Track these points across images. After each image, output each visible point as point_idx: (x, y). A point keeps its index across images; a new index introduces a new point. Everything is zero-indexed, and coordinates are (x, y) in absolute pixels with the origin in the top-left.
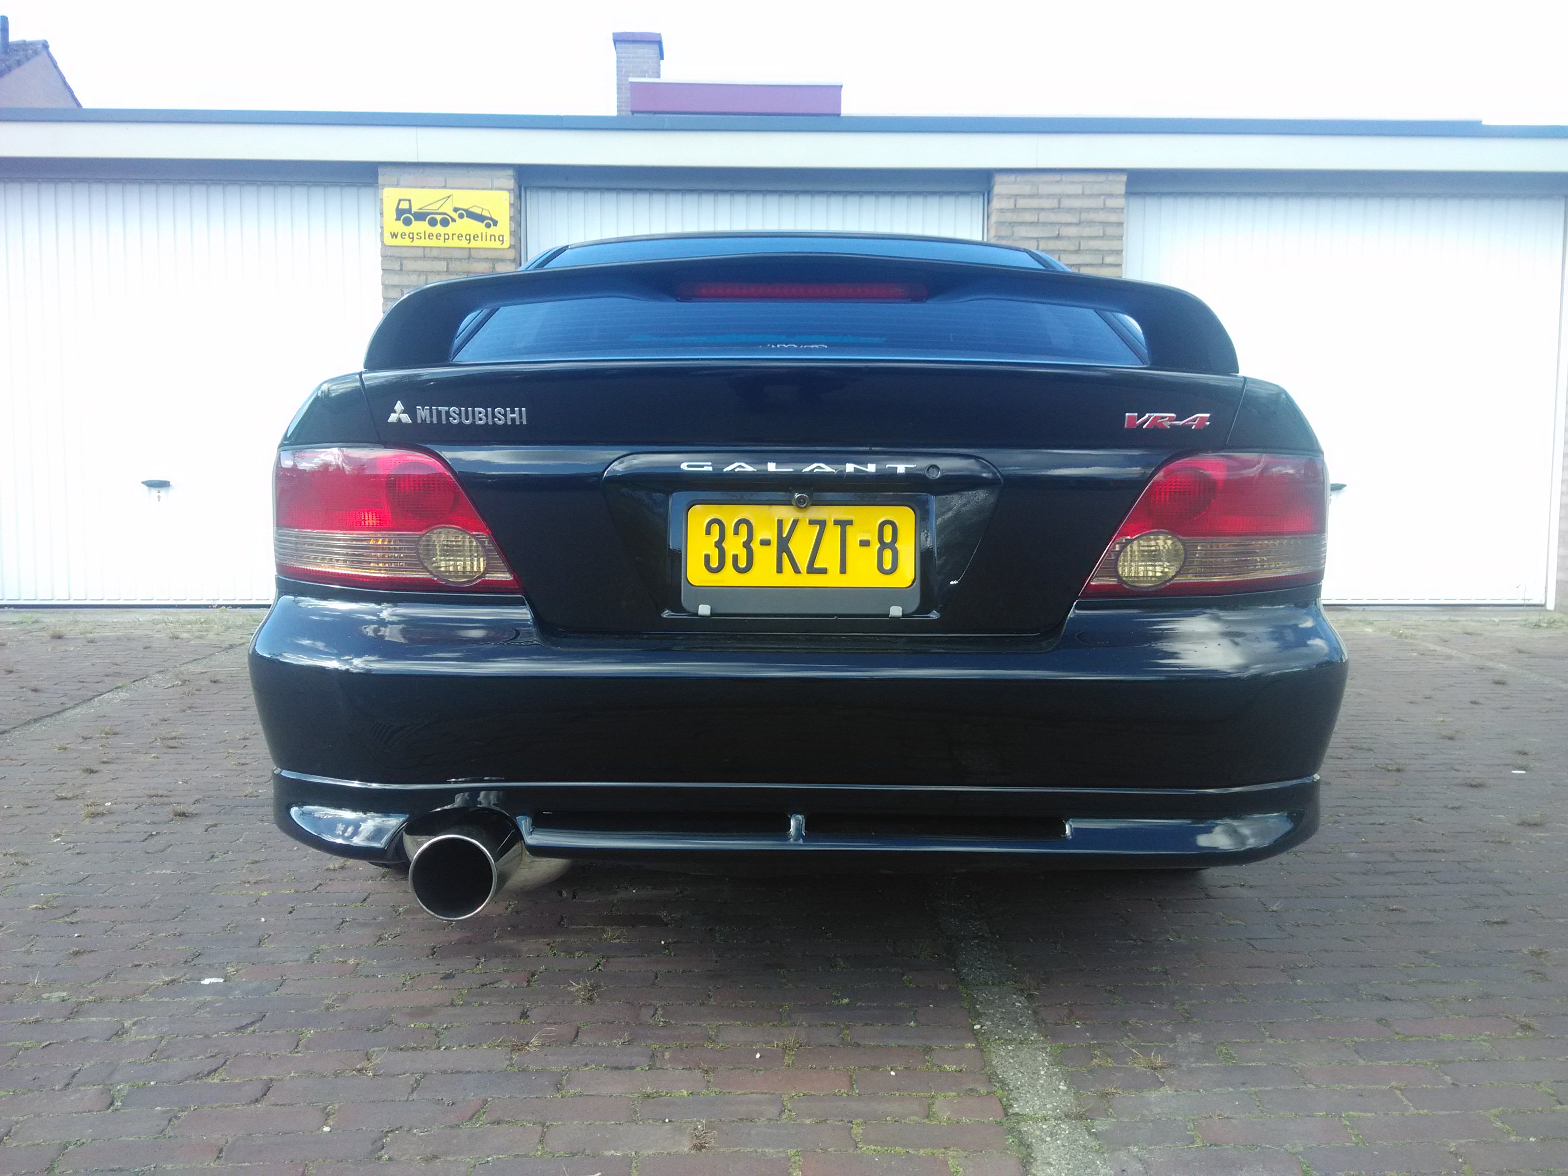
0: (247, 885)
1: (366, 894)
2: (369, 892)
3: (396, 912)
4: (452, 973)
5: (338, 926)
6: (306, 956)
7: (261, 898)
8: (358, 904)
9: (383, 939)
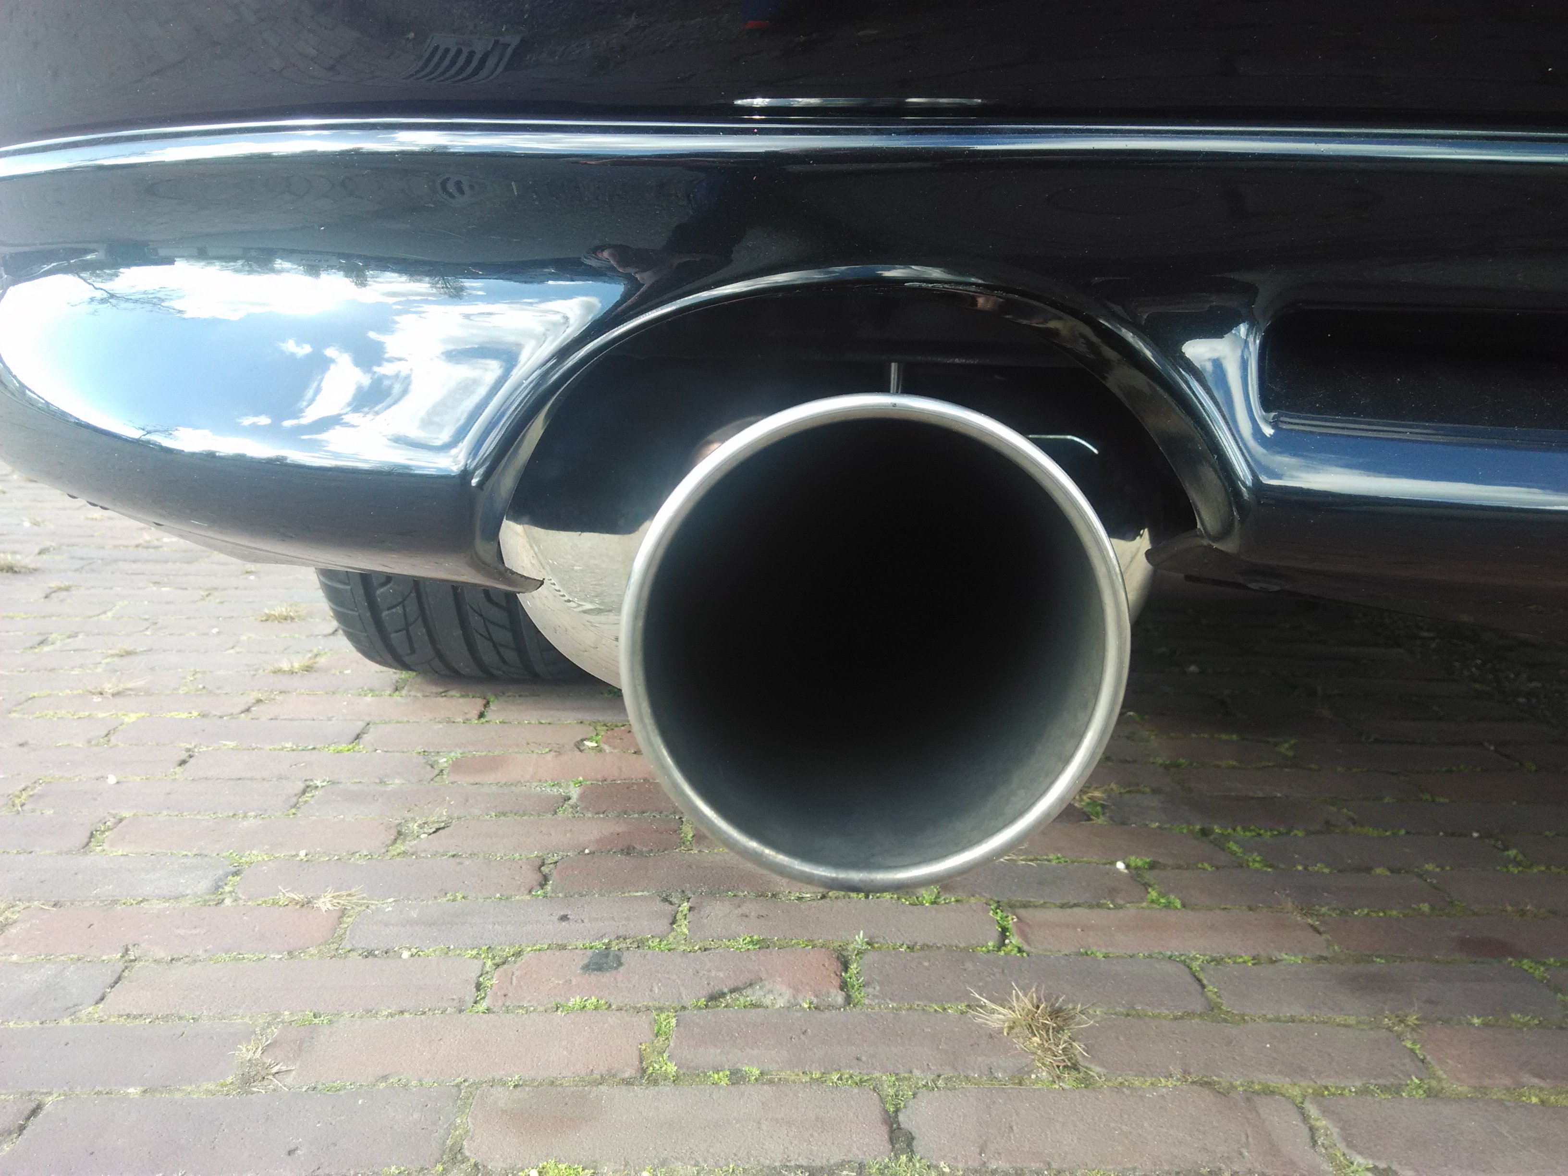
0: (97, 699)
1: (361, 724)
2: (368, 719)
3: (432, 767)
4: (608, 947)
5: (294, 799)
6: (204, 885)
7: (120, 728)
8: (343, 747)
9: (406, 835)
